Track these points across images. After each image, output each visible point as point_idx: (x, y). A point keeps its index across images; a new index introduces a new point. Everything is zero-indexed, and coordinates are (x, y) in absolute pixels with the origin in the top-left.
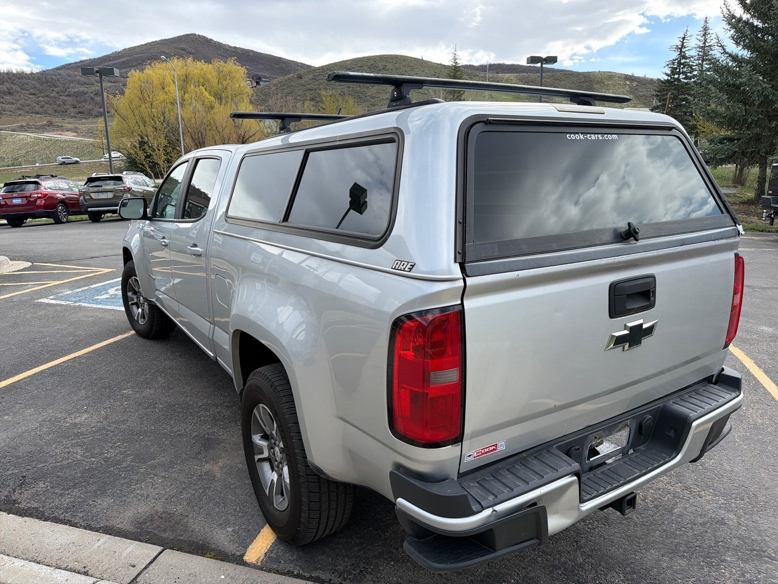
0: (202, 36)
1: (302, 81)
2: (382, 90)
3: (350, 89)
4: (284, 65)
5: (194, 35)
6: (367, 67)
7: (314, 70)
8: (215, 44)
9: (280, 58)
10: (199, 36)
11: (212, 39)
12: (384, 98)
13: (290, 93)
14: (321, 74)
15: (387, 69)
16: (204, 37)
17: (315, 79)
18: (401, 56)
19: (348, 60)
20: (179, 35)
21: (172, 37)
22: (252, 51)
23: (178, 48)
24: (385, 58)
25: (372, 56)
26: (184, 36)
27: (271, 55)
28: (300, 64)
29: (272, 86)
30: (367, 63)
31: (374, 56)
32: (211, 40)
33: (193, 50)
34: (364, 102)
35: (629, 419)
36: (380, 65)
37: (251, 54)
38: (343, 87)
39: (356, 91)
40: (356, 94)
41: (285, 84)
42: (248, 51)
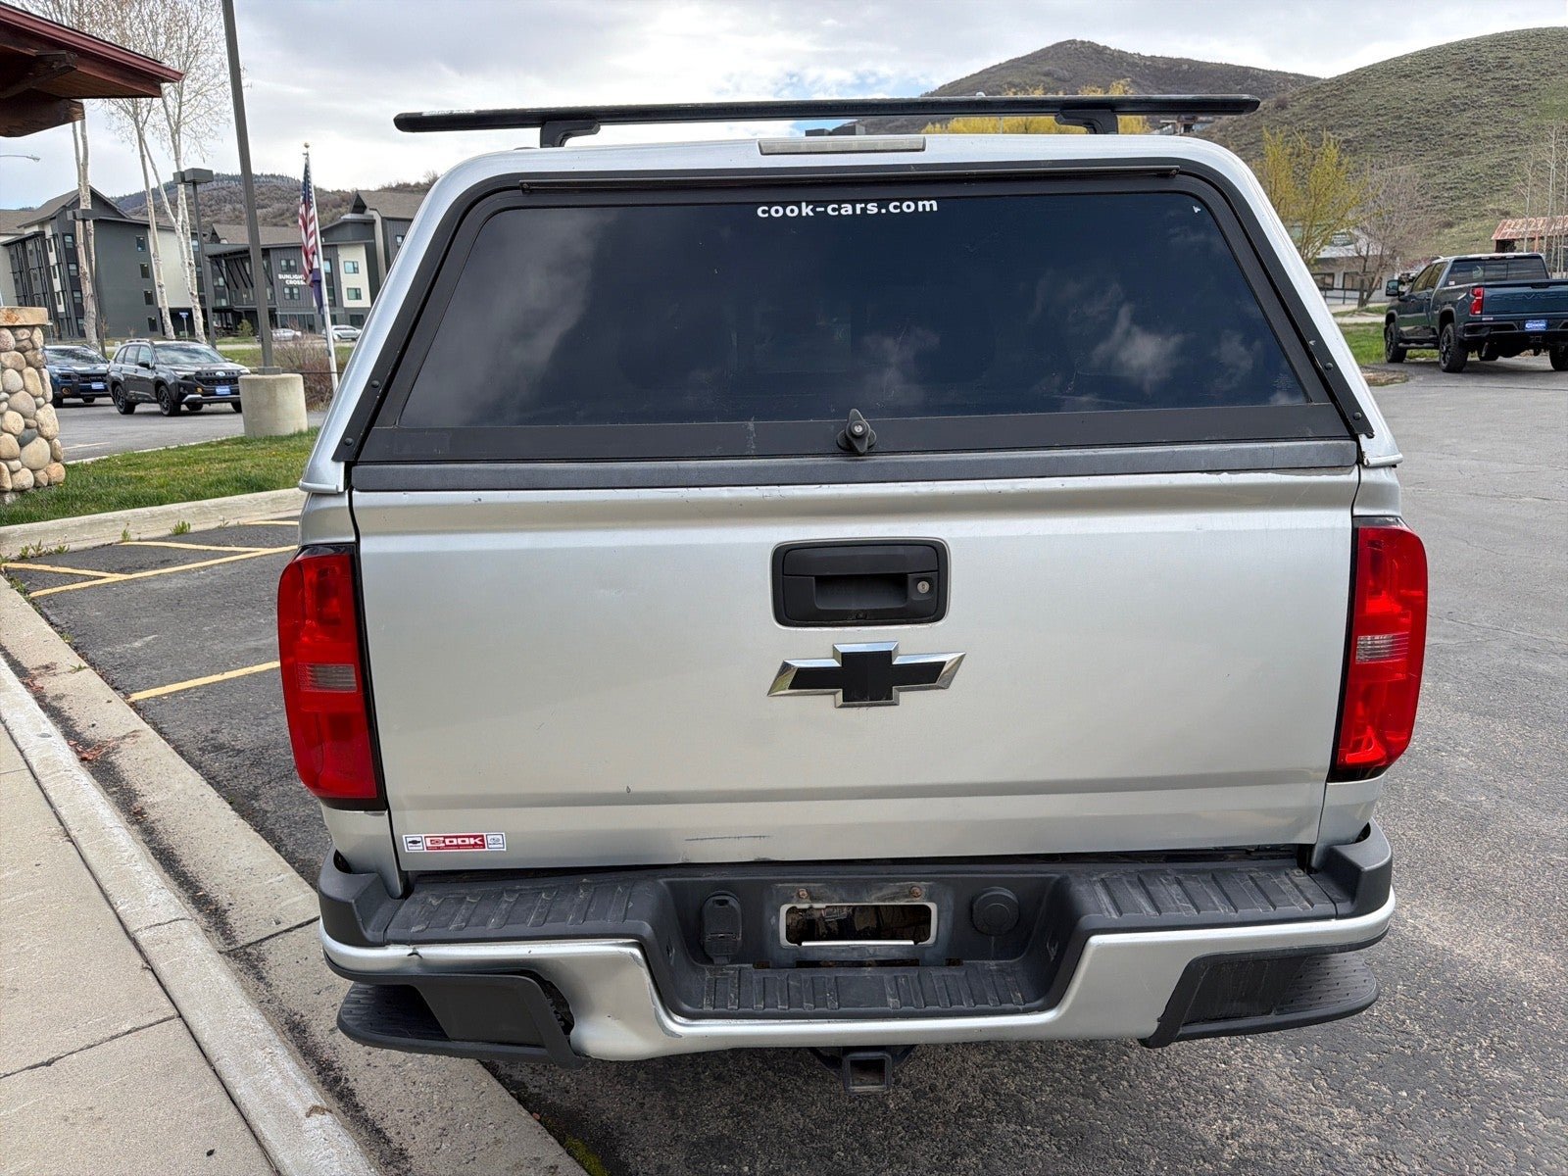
0: (1089, 42)
1: (1286, 114)
2: (1488, 117)
3: (1402, 122)
4: (1255, 84)
5: (1073, 42)
6: (1454, 66)
7: (1319, 88)
8: (1112, 55)
9: (1246, 69)
10: (1083, 42)
11: (1108, 45)
12: (1490, 134)
13: (1253, 143)
14: (1336, 95)
15: (1507, 65)
16: (1091, 45)
17: (1317, 107)
18: (1553, 30)
19: (1406, 56)
20: (1044, 47)
21: (1030, 53)
22: (1188, 61)
23: (1038, 73)
24: (1507, 39)
25: (1470, 40)
26: (1053, 46)
27: (1229, 65)
28: (1292, 77)
29: (1216, 131)
30: (1454, 57)
31: (1476, 39)
32: (1105, 48)
33: (1066, 73)
34: (1432, 150)
35: (925, 880)
36: (1491, 58)
37: (1185, 67)
38: (1385, 118)
39: (1417, 126)
40: (1416, 132)
41: (1245, 125)
42: (1180, 62)
